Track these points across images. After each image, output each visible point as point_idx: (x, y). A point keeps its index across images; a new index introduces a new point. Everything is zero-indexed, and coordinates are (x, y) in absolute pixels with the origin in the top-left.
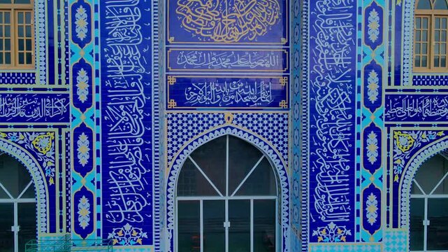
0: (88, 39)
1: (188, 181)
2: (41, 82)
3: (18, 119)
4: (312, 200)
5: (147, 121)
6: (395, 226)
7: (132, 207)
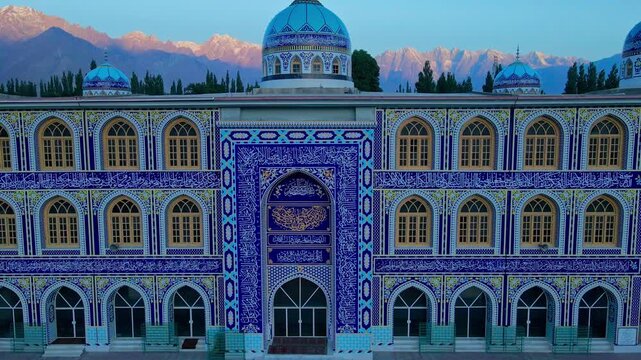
0: (232, 240)
1: (279, 299)
2: (206, 253)
3: (196, 271)
4: (337, 315)
5: (259, 277)
6: (385, 324)
7: (253, 316)
